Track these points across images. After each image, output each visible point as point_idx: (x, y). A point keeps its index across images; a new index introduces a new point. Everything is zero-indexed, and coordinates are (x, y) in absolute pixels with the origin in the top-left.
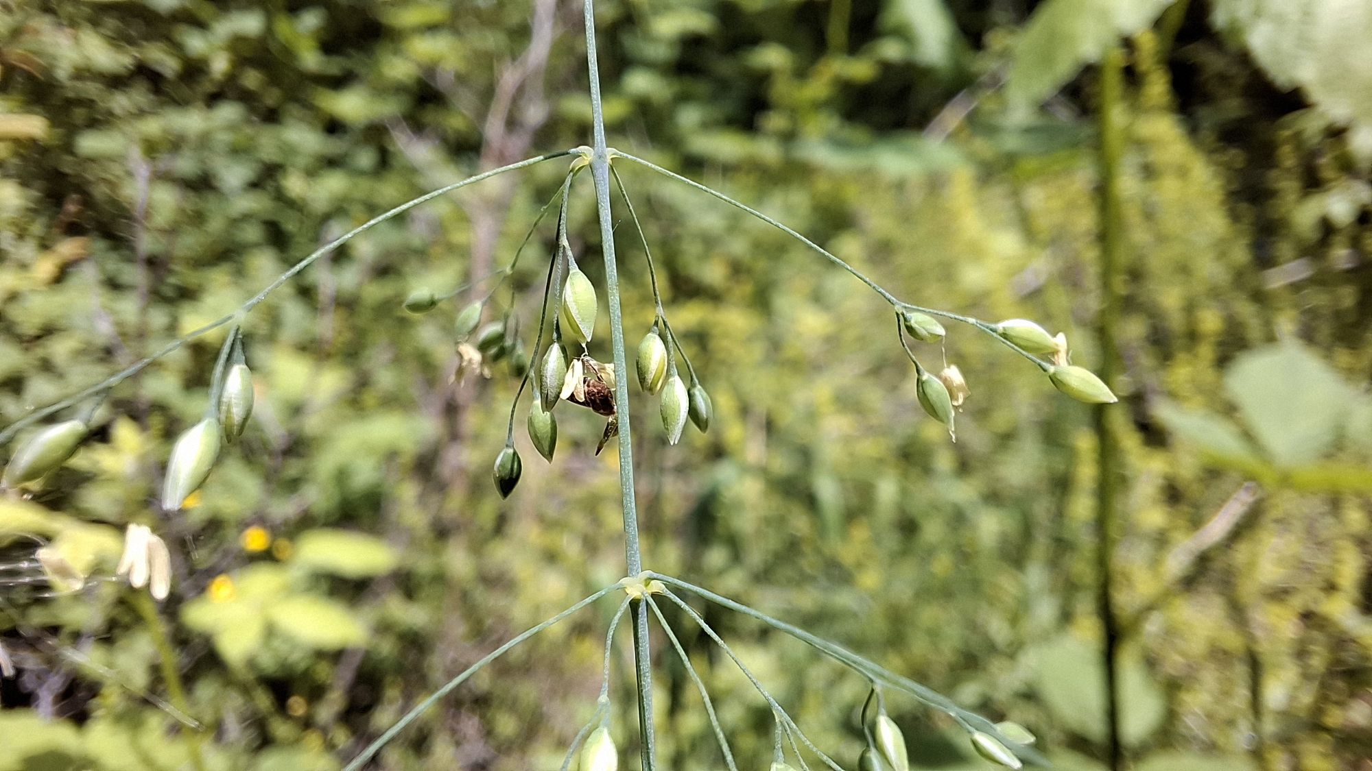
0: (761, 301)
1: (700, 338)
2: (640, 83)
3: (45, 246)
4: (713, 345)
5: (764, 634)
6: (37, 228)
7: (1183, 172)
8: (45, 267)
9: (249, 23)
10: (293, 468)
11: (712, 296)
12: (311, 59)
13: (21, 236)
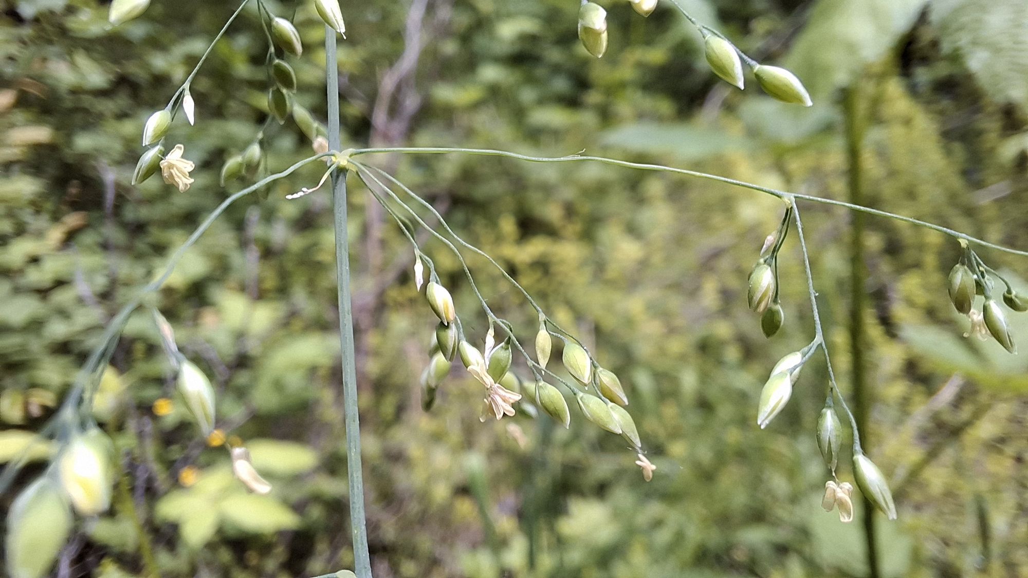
0: (588, 235)
1: (542, 266)
2: (490, 73)
3: (56, 218)
4: (553, 269)
5: (601, 490)
6: (49, 206)
7: (907, 122)
8: (56, 234)
9: (198, 46)
10: (242, 378)
11: (551, 232)
12: (242, 69)
13: (38, 212)
